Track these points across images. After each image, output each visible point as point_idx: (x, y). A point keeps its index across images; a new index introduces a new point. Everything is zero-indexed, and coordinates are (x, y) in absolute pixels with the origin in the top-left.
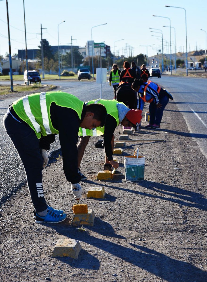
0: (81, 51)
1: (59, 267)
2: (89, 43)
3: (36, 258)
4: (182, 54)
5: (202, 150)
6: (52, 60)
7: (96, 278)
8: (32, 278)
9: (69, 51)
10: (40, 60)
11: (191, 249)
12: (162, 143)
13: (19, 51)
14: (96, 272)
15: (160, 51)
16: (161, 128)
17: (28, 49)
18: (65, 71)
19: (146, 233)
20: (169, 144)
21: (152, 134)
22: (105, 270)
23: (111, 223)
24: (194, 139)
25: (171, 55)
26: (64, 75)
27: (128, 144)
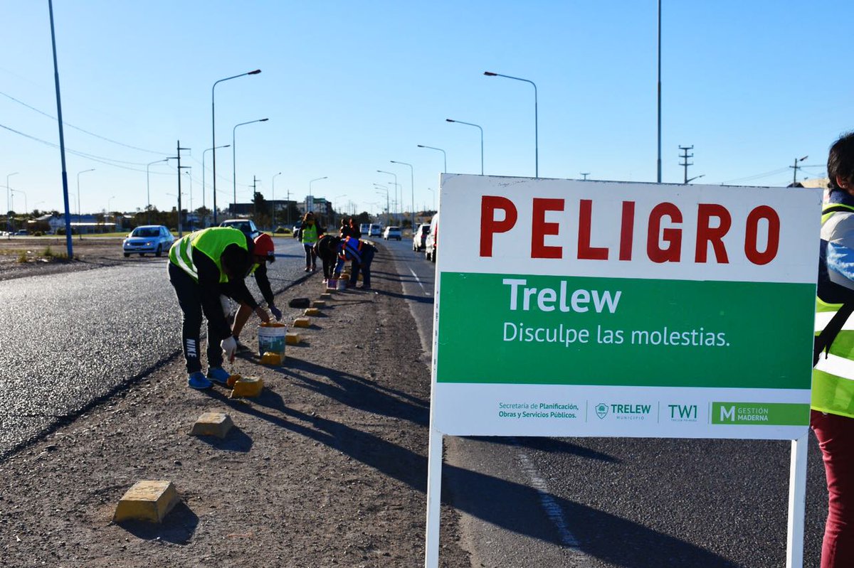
0: (298, 207)
1: (197, 448)
2: (309, 198)
3: (171, 436)
4: (409, 214)
5: (412, 313)
6: (265, 216)
7: (241, 463)
8: (158, 461)
9: (285, 206)
10: (252, 215)
11: (373, 425)
12: (369, 304)
13: (231, 205)
14: (244, 455)
15: (386, 210)
16: (372, 288)
17: (237, 203)
18: (279, 227)
19: (323, 407)
20: (377, 305)
21: (359, 294)
22: (256, 452)
23: (281, 394)
24: (406, 300)
25: (396, 215)
26: (278, 232)
27: (328, 304)
